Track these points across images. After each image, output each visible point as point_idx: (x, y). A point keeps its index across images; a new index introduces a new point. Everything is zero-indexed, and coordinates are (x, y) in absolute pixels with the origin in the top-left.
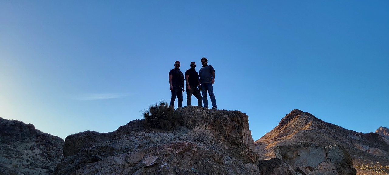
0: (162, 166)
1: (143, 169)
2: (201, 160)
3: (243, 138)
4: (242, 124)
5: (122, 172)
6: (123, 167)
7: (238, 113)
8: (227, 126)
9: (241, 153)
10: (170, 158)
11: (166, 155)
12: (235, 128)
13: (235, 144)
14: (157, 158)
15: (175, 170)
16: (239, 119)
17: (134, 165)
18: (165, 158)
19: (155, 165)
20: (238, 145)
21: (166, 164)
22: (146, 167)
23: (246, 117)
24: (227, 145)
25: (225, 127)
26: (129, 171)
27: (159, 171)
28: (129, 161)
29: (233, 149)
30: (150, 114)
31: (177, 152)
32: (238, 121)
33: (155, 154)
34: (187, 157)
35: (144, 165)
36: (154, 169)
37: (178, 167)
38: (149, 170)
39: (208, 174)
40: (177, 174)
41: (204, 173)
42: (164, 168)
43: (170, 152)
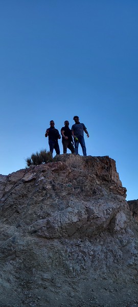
0: (39, 179)
1: (22, 184)
2: (75, 179)
3: (112, 177)
4: (111, 166)
5: (4, 189)
6: (5, 185)
7: (107, 157)
8: (97, 166)
9: (111, 187)
10: (47, 174)
11: (43, 171)
12: (105, 168)
13: (105, 180)
14: (35, 174)
15: (51, 183)
16: (108, 161)
17: (15, 183)
18: (42, 173)
19: (33, 180)
20: (108, 181)
21: (43, 178)
22: (25, 182)
23: (114, 162)
24: (99, 181)
26: (10, 188)
27: (37, 185)
28: (10, 179)
29: (103, 184)
30: (32, 160)
31: (53, 169)
32: (107, 163)
33: (33, 172)
34: (62, 174)
35: (23, 181)
36: (32, 183)
37: (54, 181)
38: (28, 185)
39: (81, 188)
40: (53, 186)
41: (78, 188)
42: (42, 181)
43: (46, 169)
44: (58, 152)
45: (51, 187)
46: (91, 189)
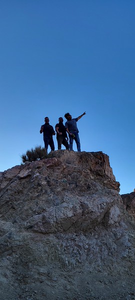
0: (35, 176)
1: (18, 181)
3: (106, 172)
4: (104, 161)
6: (1, 181)
7: (101, 153)
8: (91, 161)
9: (105, 182)
10: (42, 170)
11: (38, 168)
12: (99, 163)
13: (99, 175)
14: (30, 170)
15: (46, 179)
17: (10, 179)
18: (37, 170)
19: (29, 176)
20: (102, 176)
21: (38, 174)
22: (21, 179)
23: (108, 157)
24: (93, 176)
25: (90, 162)
26: (6, 185)
27: (32, 181)
28: (6, 176)
29: (97, 179)
30: (27, 157)
31: (48, 165)
32: (101, 158)
33: (28, 169)
34: (57, 170)
35: (18, 177)
36: (27, 180)
37: (49, 177)
38: (23, 181)
39: (76, 183)
40: (48, 182)
41: (73, 183)
42: (37, 177)
43: (41, 166)
44: (53, 148)
45: (46, 183)
46: (86, 184)
